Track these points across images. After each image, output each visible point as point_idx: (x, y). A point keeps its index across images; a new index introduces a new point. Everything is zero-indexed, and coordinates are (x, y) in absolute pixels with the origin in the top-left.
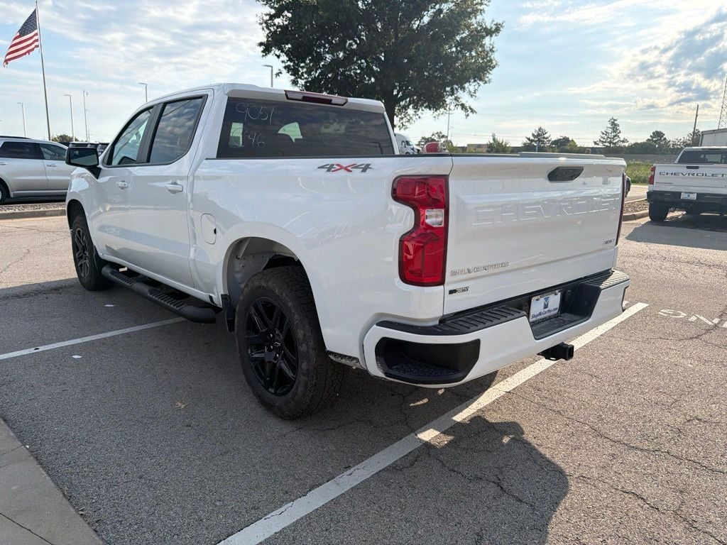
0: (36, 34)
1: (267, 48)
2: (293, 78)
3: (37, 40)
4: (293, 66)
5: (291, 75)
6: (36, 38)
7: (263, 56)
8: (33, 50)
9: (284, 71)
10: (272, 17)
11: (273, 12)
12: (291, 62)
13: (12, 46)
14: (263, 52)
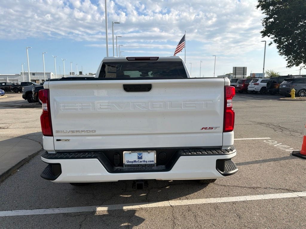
0: (184, 43)
1: (265, 34)
2: (278, 45)
3: (184, 45)
4: (279, 39)
5: (277, 43)
6: (184, 44)
7: (263, 37)
8: (182, 49)
9: (273, 43)
10: (267, 19)
11: (268, 16)
12: (277, 37)
13: (177, 48)
14: (262, 35)
